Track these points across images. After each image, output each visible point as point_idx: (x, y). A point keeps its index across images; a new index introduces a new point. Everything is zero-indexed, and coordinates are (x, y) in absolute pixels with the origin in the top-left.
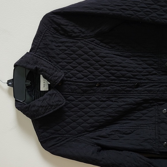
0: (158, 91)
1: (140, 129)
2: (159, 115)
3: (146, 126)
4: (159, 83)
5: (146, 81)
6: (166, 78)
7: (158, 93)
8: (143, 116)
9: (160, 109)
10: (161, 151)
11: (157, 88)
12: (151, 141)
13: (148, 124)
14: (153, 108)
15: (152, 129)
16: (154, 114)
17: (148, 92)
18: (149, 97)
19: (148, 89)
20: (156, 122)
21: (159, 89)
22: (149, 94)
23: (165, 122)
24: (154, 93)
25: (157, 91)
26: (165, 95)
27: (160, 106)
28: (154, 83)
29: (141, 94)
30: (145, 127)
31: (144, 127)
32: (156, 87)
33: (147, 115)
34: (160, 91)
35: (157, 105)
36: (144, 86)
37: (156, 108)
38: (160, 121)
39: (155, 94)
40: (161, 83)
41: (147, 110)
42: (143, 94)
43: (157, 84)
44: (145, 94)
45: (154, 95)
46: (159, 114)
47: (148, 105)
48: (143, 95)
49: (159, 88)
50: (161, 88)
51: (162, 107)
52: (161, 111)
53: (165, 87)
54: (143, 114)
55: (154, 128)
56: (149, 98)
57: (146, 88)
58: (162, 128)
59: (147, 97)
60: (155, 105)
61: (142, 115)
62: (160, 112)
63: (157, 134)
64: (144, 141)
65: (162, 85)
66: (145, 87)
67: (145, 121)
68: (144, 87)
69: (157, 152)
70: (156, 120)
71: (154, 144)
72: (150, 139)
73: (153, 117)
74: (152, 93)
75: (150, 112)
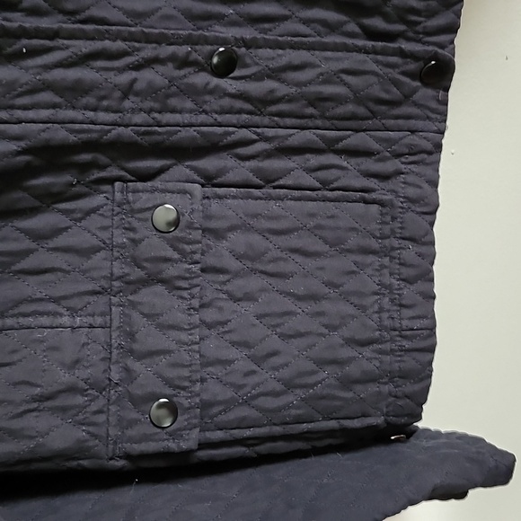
0: (128, 91)
1: (12, 328)
2: (133, 240)
3: (51, 307)
4: (131, 38)
5: (45, 23)
6: (175, 12)
7: (127, 104)
8: (33, 245)
9: (137, 206)
10: (138, 448)
11: (121, 70)
12: (80, 400)
13: (65, 298)
14: (99, 199)
15: (91, 326)
16: (105, 235)
17: (58, 100)
18: (72, 131)
19: (58, 74)
20: (114, 283)
21: (135, 80)
22: (70, 114)
23: (163, 281)
24: (105, 103)
25: (118, 94)
26: (168, 117)
27: (140, 185)
28: (101, 36)
29: (12, 107)
30: (48, 314)
31: (42, 314)
32: (117, 64)
33: (60, 241)
34: (137, 94)
35: (125, 181)
36: (34, 53)
37: (118, 196)
38: (138, 274)
39: (107, 110)
40: (148, 39)
41: (59, 211)
42: (25, 108)
43: (120, 45)
44: (44, 114)
45: (102, 116)
46: (132, 235)
47: (67, 178)
48: (31, 114)
49: (134, 74)
50: (147, 76)
51: (154, 190)
52: (147, 215)
53: (169, 69)
54: (38, 236)
55: (99, 320)
56: (72, 138)
57: (48, 68)
58: (145, 315)
59: (60, 134)
60: (111, 181)
61: (27, 244)
62: (140, 220)
63: (115, 352)
64: (35, 405)
65: (149, 51)
66: (39, 61)
67: (48, 277)
68: (30, 62)
69: (111, 459)
70: (117, 271)
71: (100, 412)
72: (72, 390)
73: (97, 250)
74: (86, 108)
75: (80, 220)
